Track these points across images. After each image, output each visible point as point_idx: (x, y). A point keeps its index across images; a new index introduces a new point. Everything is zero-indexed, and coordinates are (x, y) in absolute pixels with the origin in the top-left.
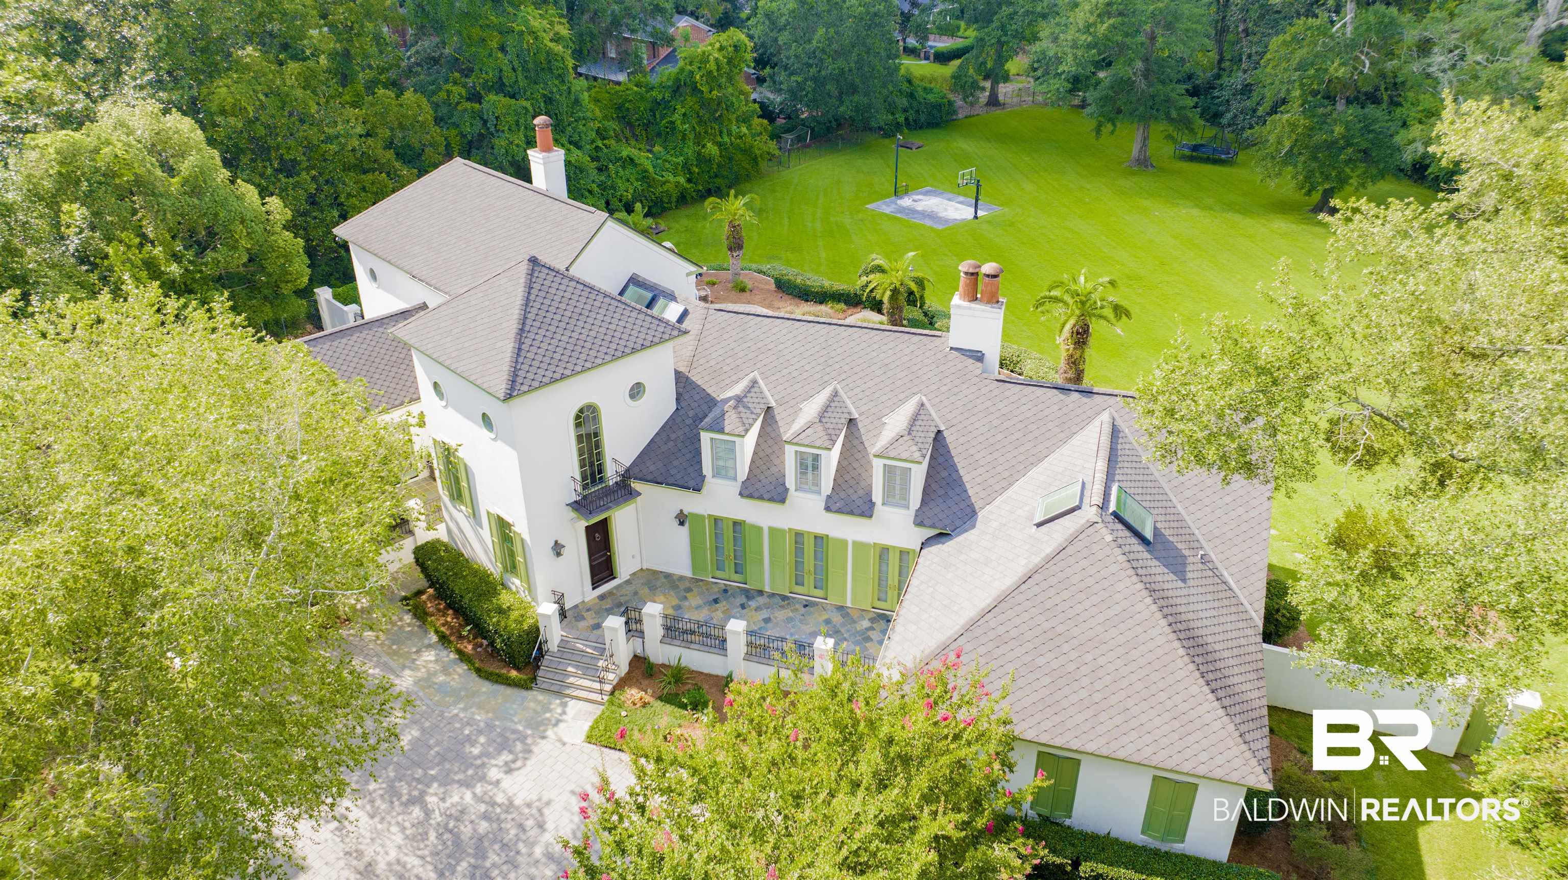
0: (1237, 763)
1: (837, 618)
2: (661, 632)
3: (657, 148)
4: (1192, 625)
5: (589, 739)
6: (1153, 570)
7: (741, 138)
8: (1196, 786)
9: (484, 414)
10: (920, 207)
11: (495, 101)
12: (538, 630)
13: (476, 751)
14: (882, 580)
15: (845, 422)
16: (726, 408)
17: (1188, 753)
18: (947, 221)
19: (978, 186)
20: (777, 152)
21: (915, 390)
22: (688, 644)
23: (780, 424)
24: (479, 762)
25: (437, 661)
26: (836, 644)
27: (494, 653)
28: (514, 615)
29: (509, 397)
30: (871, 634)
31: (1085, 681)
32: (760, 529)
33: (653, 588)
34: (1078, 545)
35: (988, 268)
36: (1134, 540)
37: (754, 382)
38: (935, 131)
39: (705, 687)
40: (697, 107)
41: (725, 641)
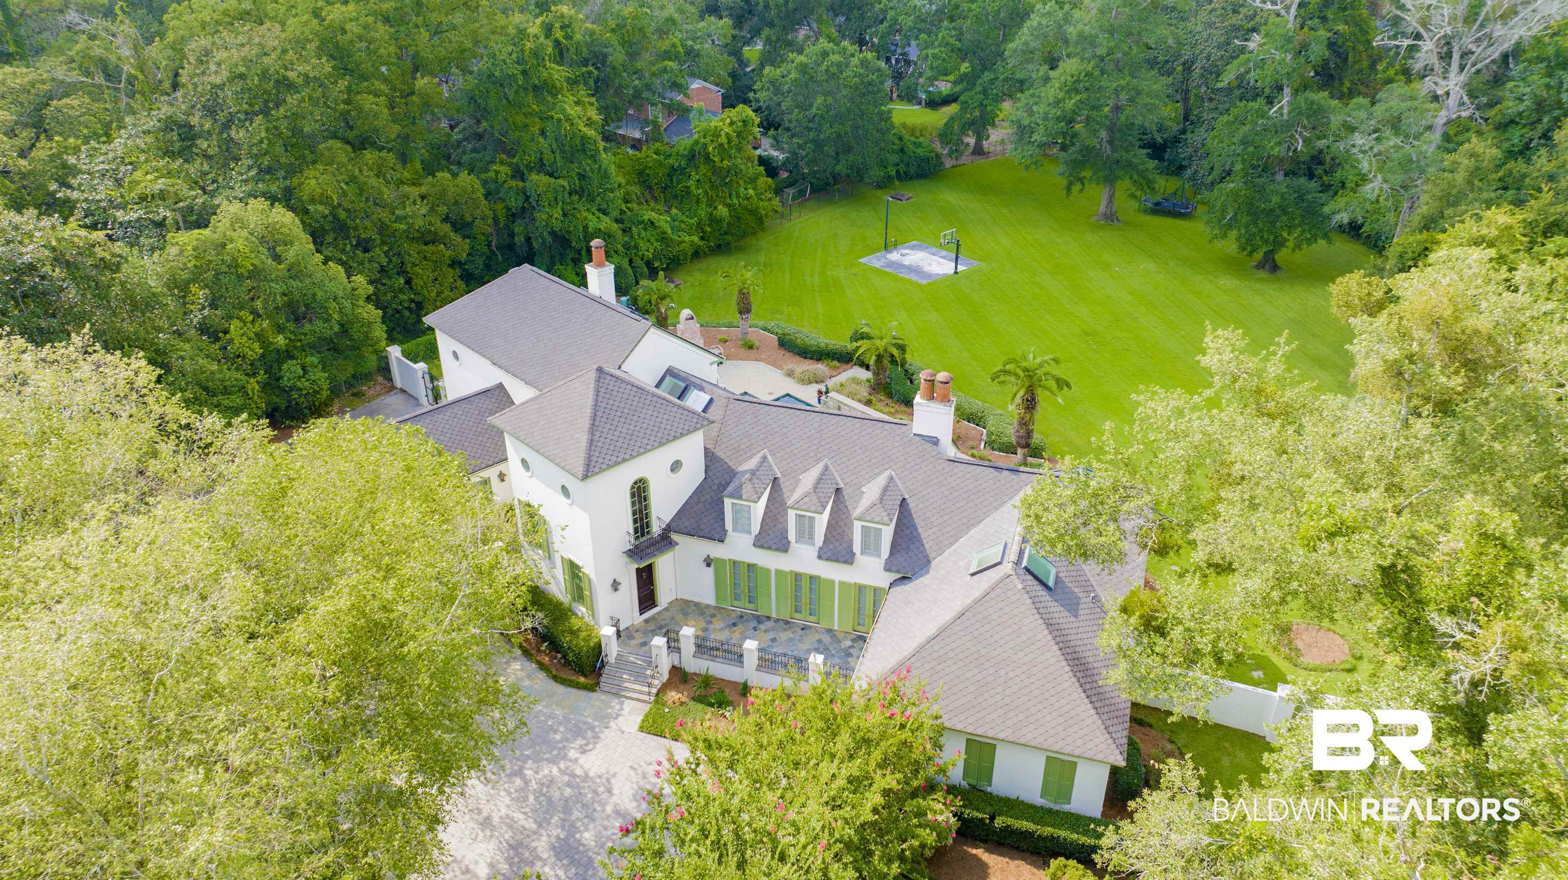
0: (1102, 747)
1: (826, 639)
2: (693, 649)
3: (674, 211)
4: (1078, 649)
5: (642, 729)
6: (1053, 609)
7: (748, 199)
8: (1076, 763)
9: (563, 487)
10: (907, 261)
11: (536, 178)
12: (600, 646)
13: (558, 737)
14: (859, 611)
15: (832, 490)
16: (743, 480)
17: (1069, 740)
18: (930, 276)
19: (958, 245)
20: (780, 209)
21: (887, 466)
22: (714, 658)
23: (784, 490)
24: (561, 745)
25: (522, 670)
26: (825, 659)
27: (567, 663)
28: (583, 635)
29: (585, 477)
30: (851, 650)
31: (1000, 689)
32: (768, 571)
33: (686, 614)
34: (998, 591)
35: (941, 376)
36: (1039, 587)
37: (765, 458)
38: (923, 181)
39: (727, 690)
40: (709, 174)
41: (742, 656)
